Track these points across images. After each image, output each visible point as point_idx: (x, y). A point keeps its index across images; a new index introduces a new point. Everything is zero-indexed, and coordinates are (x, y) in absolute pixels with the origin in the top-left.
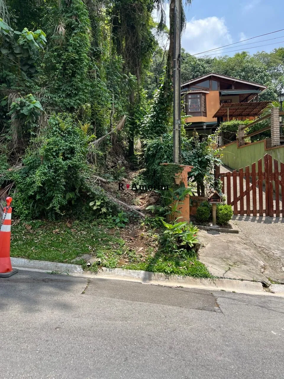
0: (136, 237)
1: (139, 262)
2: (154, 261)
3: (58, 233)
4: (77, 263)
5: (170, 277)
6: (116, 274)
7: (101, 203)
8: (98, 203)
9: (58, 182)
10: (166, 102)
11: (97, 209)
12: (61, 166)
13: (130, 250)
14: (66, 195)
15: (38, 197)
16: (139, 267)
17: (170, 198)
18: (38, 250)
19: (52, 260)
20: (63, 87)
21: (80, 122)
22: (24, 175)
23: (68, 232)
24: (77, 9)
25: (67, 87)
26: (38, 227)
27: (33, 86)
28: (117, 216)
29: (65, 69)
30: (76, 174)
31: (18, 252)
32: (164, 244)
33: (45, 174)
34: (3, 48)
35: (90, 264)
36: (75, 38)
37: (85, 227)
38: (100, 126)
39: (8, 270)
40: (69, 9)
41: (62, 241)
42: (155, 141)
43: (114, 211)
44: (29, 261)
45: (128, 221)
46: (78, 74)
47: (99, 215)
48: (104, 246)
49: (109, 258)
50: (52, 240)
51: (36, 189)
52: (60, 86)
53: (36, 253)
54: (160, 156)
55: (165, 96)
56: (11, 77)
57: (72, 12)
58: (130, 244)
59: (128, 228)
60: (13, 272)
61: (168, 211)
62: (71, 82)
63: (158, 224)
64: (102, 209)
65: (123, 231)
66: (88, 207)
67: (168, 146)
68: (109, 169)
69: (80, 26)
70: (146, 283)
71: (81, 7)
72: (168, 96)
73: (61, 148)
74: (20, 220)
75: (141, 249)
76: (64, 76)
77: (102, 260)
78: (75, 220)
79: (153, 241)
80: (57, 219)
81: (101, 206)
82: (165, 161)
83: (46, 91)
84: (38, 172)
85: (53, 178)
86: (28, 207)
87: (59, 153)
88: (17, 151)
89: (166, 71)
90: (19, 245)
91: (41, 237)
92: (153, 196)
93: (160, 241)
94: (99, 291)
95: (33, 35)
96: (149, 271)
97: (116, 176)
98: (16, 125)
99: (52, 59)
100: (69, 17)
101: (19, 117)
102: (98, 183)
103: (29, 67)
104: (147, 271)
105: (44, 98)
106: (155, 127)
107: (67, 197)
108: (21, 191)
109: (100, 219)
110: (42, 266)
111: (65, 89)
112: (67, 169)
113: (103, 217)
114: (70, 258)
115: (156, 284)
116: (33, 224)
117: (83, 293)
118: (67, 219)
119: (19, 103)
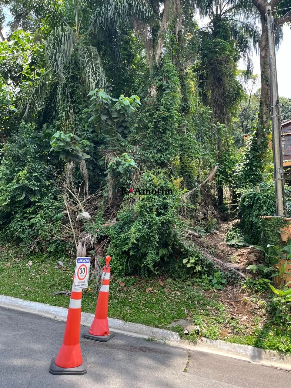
0: (237, 302)
1: (244, 334)
2: (263, 334)
3: (151, 292)
4: (173, 330)
5: (285, 357)
6: (219, 347)
7: (196, 260)
8: (192, 261)
9: (152, 239)
10: (260, 148)
11: (191, 267)
12: (155, 222)
13: (232, 319)
14: (159, 251)
15: (131, 253)
16: (245, 341)
17: (276, 257)
18: (132, 311)
19: (147, 323)
20: (154, 144)
21: (172, 177)
22: (119, 231)
23: (161, 292)
24: (167, 71)
25: (158, 143)
26: (131, 285)
27: (127, 145)
28: (213, 276)
29: (156, 127)
30: (169, 229)
31: (113, 311)
32: (273, 313)
33: (139, 230)
34: (103, 115)
35: (188, 333)
36: (165, 98)
37: (179, 287)
38: (190, 177)
39: (106, 333)
40: (160, 73)
41: (156, 302)
42: (250, 190)
43: (210, 270)
44: (125, 323)
45: (226, 282)
46: (169, 130)
47: (192, 274)
48: (202, 311)
49: (208, 326)
50: (146, 300)
51: (130, 245)
52: (151, 143)
53: (130, 314)
54: (258, 207)
55: (259, 143)
56: (108, 139)
57: (163, 74)
58: (231, 310)
59: (227, 290)
60: (111, 336)
61: (274, 272)
62: (161, 138)
63: (263, 287)
64: (196, 267)
65: (221, 293)
66: (181, 265)
67: (267, 197)
68: (199, 221)
69: (170, 86)
70: (256, 363)
71: (171, 69)
72: (262, 143)
73: (155, 204)
74: (114, 275)
75: (245, 317)
76: (155, 133)
77: (201, 328)
78: (168, 279)
79: (259, 308)
80: (149, 276)
81: (196, 264)
82: (265, 212)
83: (138, 148)
84: (133, 229)
85: (147, 235)
86: (121, 263)
87: (153, 209)
88: (111, 206)
89: (259, 117)
90: (114, 304)
91: (135, 296)
92: (252, 252)
93: (268, 309)
94: (203, 369)
95: (129, 100)
96: (258, 347)
97: (207, 228)
98: (112, 182)
99: (145, 119)
100: (160, 80)
101: (115, 175)
102: (190, 238)
103: (123, 129)
104: (255, 347)
105: (137, 156)
106: (249, 176)
107: (160, 254)
108: (116, 246)
109: (195, 279)
110: (137, 330)
111: (156, 145)
112: (160, 225)
113: (198, 276)
114: (165, 323)
115: (268, 365)
116: (126, 281)
117: (185, 371)
118: (160, 277)
119: (115, 162)
